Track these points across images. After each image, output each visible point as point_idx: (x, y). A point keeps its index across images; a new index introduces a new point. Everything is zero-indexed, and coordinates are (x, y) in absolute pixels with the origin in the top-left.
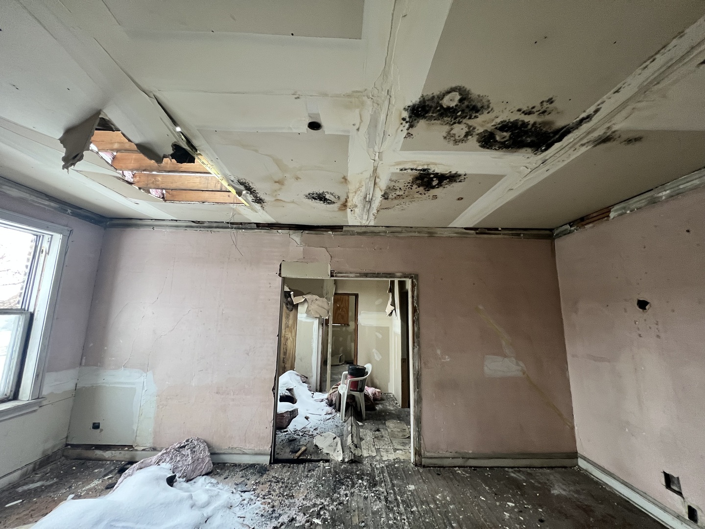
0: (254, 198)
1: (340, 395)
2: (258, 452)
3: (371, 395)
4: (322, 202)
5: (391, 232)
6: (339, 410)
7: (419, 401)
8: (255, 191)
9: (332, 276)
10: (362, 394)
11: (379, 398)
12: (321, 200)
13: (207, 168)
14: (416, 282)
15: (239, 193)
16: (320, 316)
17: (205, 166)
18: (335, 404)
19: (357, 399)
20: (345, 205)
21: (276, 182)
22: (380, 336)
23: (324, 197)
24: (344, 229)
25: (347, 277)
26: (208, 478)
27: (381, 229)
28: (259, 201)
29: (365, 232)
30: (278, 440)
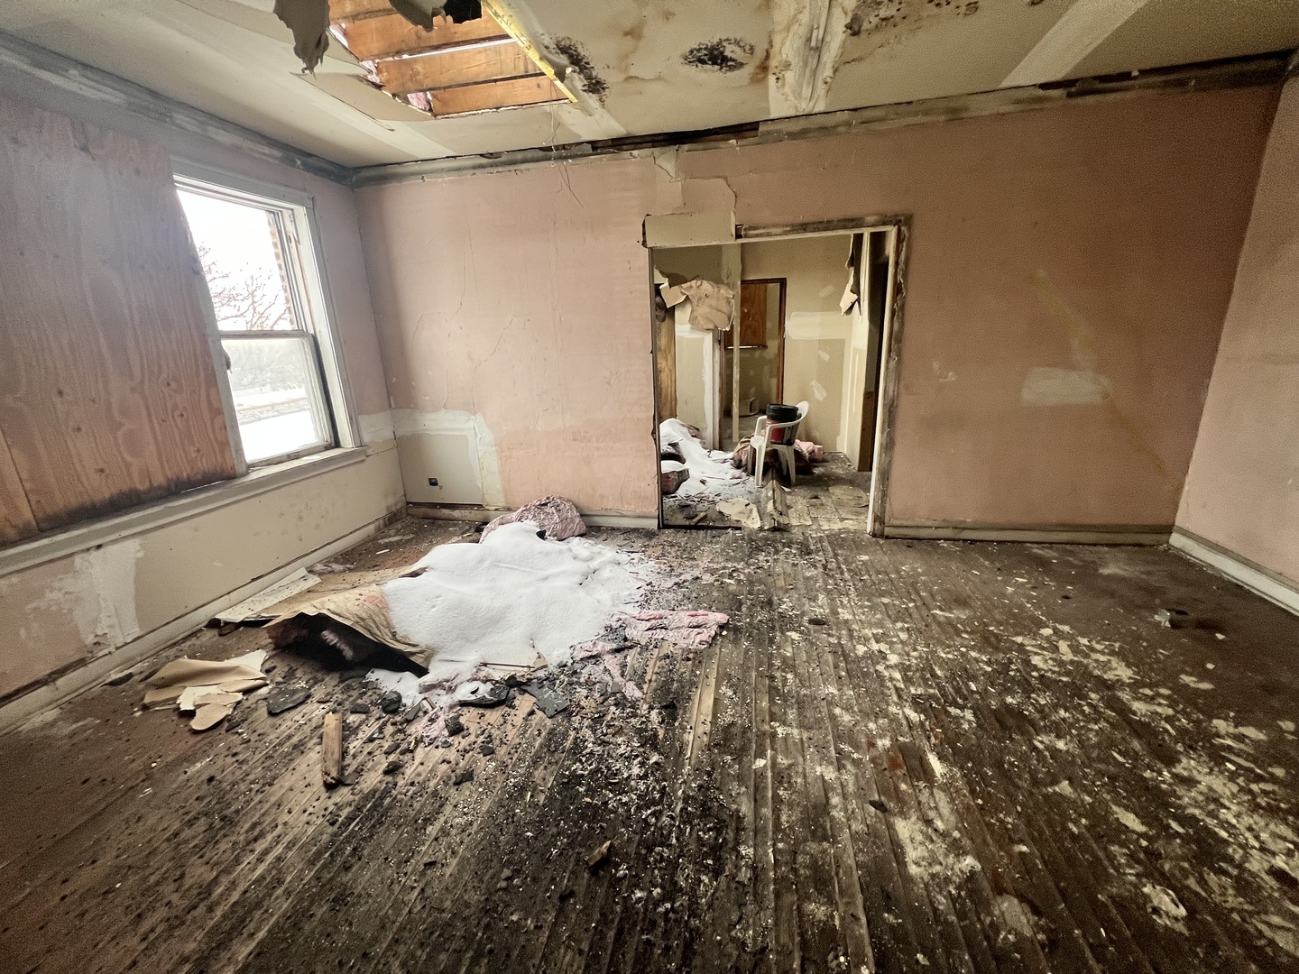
0: (586, 82)
1: (755, 449)
2: (641, 514)
3: (805, 452)
4: (717, 67)
5: (863, 123)
6: (753, 473)
7: (889, 446)
8: (588, 63)
9: (738, 236)
10: (791, 449)
11: (820, 458)
12: (714, 63)
13: (503, 25)
14: (906, 232)
15: (561, 75)
16: (715, 326)
17: (498, 21)
18: (746, 465)
19: (782, 458)
20: (764, 68)
21: (627, 34)
22: (826, 357)
23: (722, 53)
24: (762, 128)
25: (769, 235)
26: (583, 540)
27: (840, 117)
28: (595, 86)
29: (806, 129)
30: (665, 507)
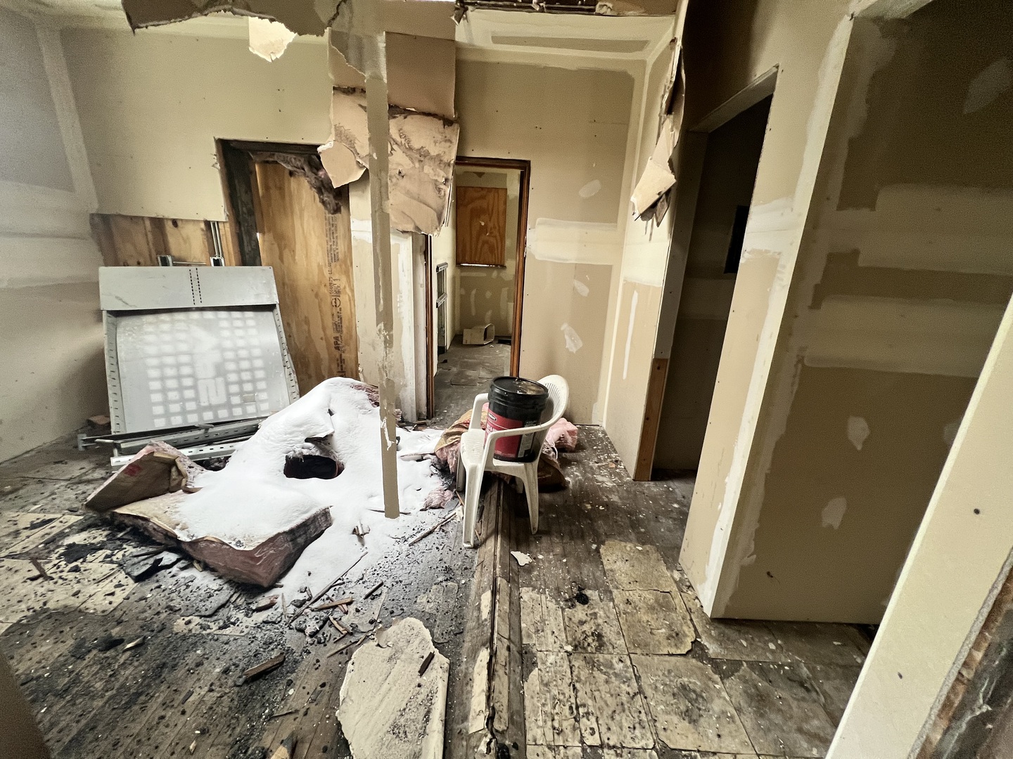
10: (533, 466)
11: (572, 448)
16: (417, 228)
